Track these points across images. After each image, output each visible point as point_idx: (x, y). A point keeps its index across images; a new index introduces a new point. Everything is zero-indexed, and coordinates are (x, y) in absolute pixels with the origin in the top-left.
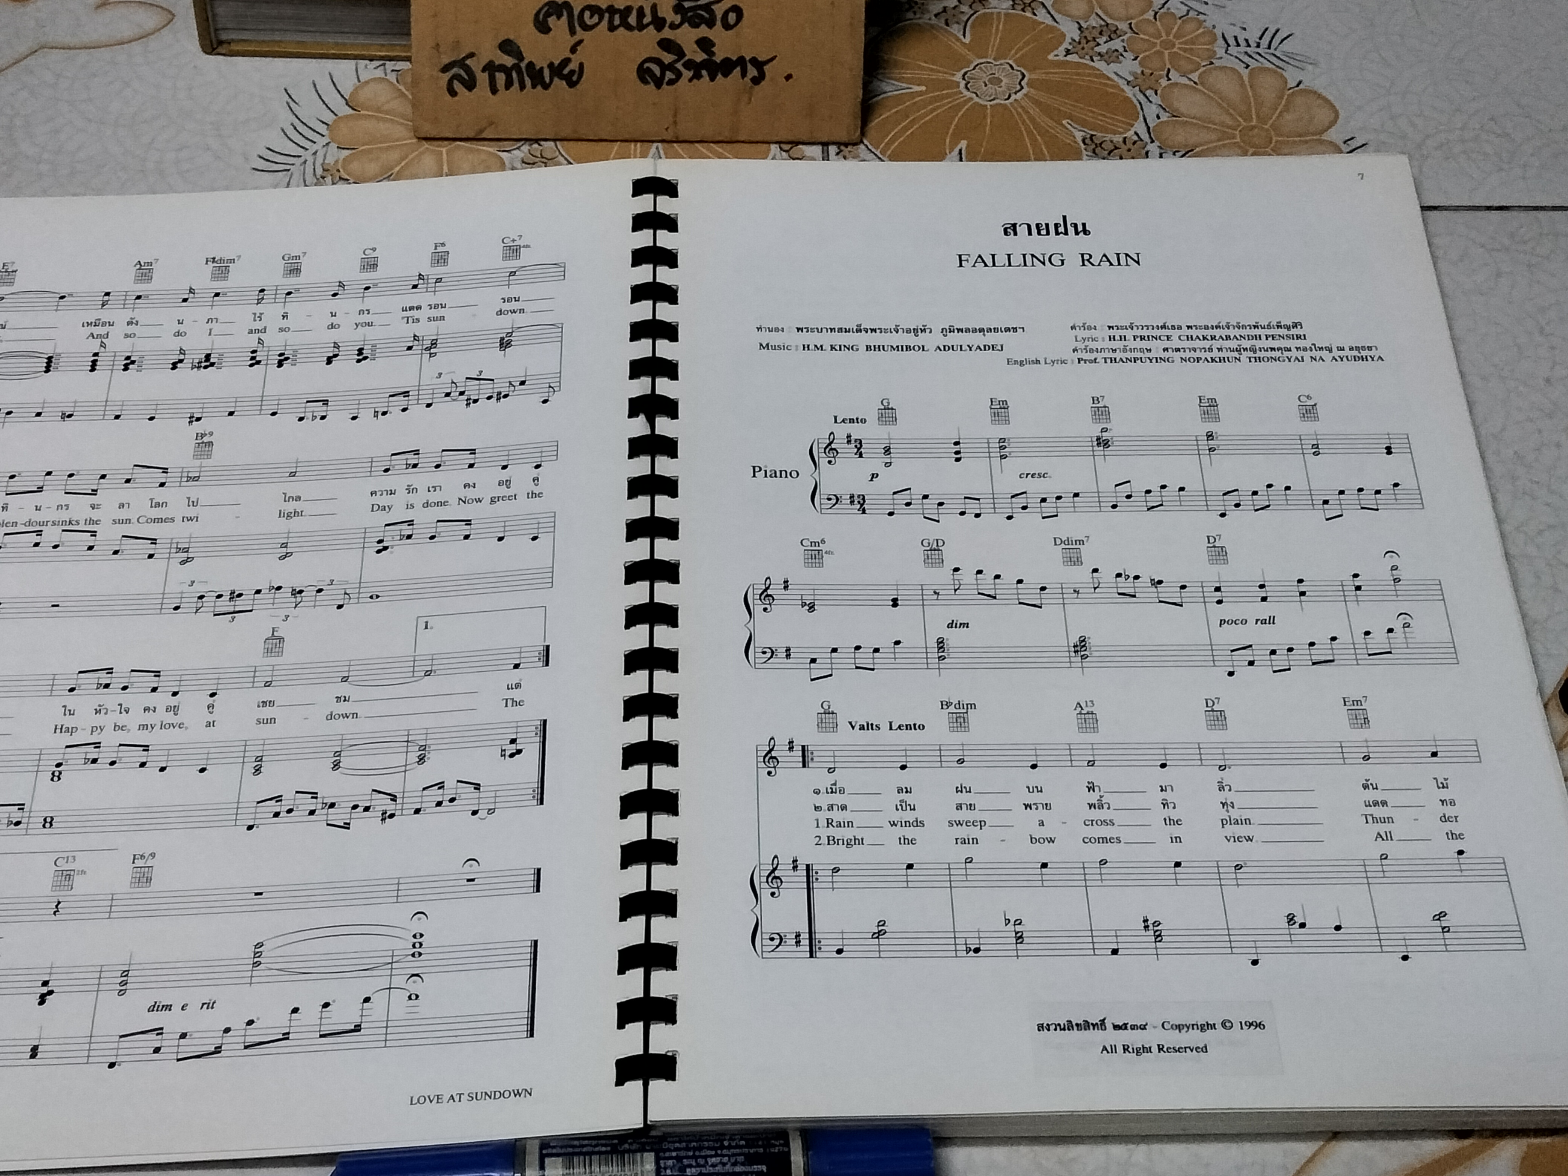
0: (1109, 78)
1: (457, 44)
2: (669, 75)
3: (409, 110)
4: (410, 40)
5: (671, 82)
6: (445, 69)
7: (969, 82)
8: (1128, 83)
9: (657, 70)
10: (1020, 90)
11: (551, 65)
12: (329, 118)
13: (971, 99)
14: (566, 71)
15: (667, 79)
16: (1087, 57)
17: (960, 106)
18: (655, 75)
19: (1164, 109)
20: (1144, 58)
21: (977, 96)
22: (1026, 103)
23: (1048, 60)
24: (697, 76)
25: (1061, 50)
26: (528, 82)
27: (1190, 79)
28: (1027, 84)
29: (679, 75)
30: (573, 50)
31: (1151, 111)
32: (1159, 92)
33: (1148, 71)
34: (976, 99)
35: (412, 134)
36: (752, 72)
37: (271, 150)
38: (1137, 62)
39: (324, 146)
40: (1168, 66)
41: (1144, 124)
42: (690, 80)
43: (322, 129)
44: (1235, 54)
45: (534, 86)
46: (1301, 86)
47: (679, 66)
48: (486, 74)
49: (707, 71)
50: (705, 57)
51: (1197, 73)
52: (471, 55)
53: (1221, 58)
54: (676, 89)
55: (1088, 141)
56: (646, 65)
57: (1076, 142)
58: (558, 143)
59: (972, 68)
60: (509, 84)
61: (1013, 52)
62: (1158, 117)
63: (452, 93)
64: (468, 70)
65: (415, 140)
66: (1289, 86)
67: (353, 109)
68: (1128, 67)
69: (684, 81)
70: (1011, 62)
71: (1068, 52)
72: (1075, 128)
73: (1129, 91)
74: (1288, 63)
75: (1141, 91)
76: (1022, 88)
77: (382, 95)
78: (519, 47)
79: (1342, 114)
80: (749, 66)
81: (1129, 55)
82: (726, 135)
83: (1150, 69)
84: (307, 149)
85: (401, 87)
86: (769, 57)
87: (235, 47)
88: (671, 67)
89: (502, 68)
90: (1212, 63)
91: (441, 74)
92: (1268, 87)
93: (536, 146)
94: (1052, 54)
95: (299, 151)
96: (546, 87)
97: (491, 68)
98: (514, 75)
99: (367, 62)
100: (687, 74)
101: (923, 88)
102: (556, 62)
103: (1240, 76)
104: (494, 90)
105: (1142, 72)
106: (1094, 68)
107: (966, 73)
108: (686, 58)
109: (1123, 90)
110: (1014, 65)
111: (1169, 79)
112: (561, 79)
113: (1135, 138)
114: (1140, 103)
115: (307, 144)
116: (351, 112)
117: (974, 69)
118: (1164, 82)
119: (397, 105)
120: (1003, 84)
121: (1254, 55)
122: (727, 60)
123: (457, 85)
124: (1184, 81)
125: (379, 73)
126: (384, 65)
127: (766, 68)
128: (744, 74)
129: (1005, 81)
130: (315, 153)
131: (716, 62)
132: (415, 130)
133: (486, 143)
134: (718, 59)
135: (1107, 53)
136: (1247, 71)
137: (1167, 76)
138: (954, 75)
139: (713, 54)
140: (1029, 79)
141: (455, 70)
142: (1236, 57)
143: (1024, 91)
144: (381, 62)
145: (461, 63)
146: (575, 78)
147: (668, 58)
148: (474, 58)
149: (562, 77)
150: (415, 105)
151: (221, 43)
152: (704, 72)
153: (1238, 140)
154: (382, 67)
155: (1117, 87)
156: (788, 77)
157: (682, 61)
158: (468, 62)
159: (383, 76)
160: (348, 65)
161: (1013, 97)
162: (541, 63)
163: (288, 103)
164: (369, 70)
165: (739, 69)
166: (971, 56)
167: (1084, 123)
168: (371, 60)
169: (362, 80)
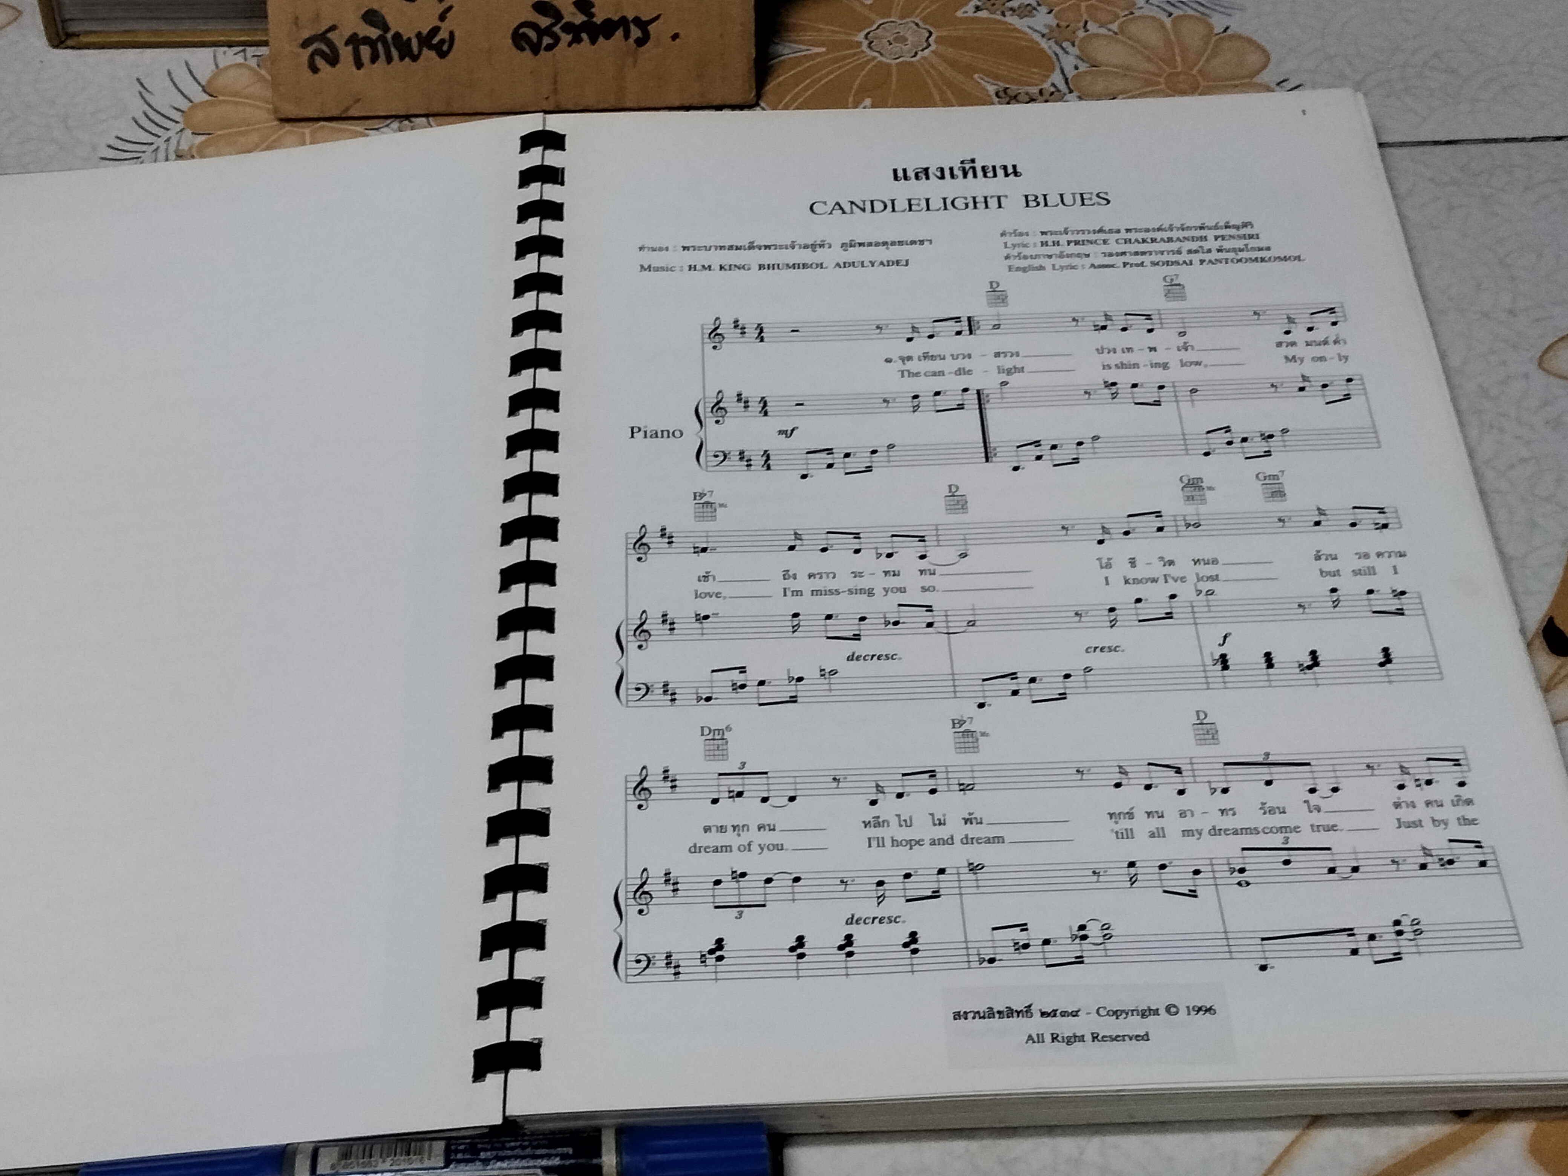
0: (1024, 33)
1: (317, 17)
2: (547, 40)
3: (268, 93)
4: (267, 23)
5: (549, 48)
6: (305, 44)
7: (872, 42)
8: (1043, 36)
9: (532, 35)
10: (926, 48)
11: (419, 35)
12: (184, 105)
13: (874, 58)
14: (435, 41)
15: (544, 45)
16: (998, 12)
17: (862, 66)
18: (532, 41)
19: (1082, 60)
20: (1059, 11)
21: (881, 54)
22: (935, 60)
23: (956, 17)
24: (577, 40)
25: (970, 8)
26: (395, 53)
27: (1109, 30)
28: (935, 42)
29: (557, 40)
30: (442, 17)
31: (1068, 62)
32: (1076, 43)
33: (1063, 24)
34: (880, 58)
35: (273, 117)
36: (636, 33)
37: (121, 139)
38: (1051, 15)
39: (177, 133)
40: (1085, 17)
41: (1061, 76)
42: (570, 45)
43: (177, 116)
44: (1157, 4)
45: (402, 59)
46: (1229, 32)
47: (557, 29)
48: (350, 48)
49: (588, 35)
50: (585, 18)
51: (1116, 23)
52: (333, 28)
53: (1141, 8)
54: (554, 55)
55: (1002, 94)
56: (521, 31)
57: (989, 96)
58: (431, 119)
59: (875, 27)
60: (374, 58)
61: (918, 11)
62: (1076, 68)
63: (315, 69)
64: (330, 44)
65: (276, 123)
66: (1215, 32)
67: (211, 96)
68: (1042, 20)
69: (563, 44)
70: (917, 21)
71: (978, 9)
72: (988, 82)
73: (1044, 44)
74: (1213, 10)
75: (1056, 43)
76: (929, 45)
77: (241, 80)
78: (383, 18)
79: (1273, 57)
80: (633, 27)
81: (1043, 9)
82: (612, 102)
83: (1066, 21)
84: (159, 137)
85: (263, 72)
86: (654, 16)
87: (85, 39)
88: (548, 32)
89: (367, 40)
90: (1132, 13)
91: (301, 50)
92: (1193, 35)
93: (406, 122)
94: (962, 10)
95: (150, 139)
96: (415, 58)
97: (354, 41)
98: (380, 46)
99: (225, 49)
100: (566, 38)
101: (824, 49)
102: (425, 32)
103: (1162, 26)
104: (359, 64)
105: (1058, 25)
106: (1006, 23)
107: (868, 33)
108: (564, 21)
109: (1037, 43)
110: (921, 24)
111: (1087, 31)
112: (429, 49)
113: (1053, 89)
114: (1056, 55)
115: (160, 131)
116: (206, 97)
117: (877, 28)
118: (1081, 34)
119: (257, 89)
120: (909, 42)
121: (1177, 4)
122: (608, 21)
123: (320, 62)
124: (1103, 31)
125: (239, 59)
126: (244, 51)
127: (651, 28)
128: (627, 36)
129: (910, 39)
130: (168, 140)
131: (595, 23)
132: (276, 111)
133: (353, 122)
134: (598, 20)
135: (1019, 7)
136: (1170, 19)
137: (1085, 26)
138: (855, 35)
139: (592, 15)
140: (936, 38)
141: (315, 46)
142: (1158, 7)
143: (931, 48)
144: (241, 48)
145: (322, 37)
146: (445, 48)
147: (544, 22)
148: (337, 31)
149: (431, 47)
150: (275, 85)
151: (69, 35)
152: (584, 36)
153: (1163, 86)
154: (242, 54)
155: (1032, 40)
156: (675, 37)
157: (559, 25)
158: (329, 35)
159: (242, 61)
160: (206, 54)
161: (920, 54)
162: (408, 33)
163: (140, 93)
164: (228, 57)
165: (621, 29)
166: (873, 16)
167: (997, 77)
168: (230, 46)
169: (221, 66)
